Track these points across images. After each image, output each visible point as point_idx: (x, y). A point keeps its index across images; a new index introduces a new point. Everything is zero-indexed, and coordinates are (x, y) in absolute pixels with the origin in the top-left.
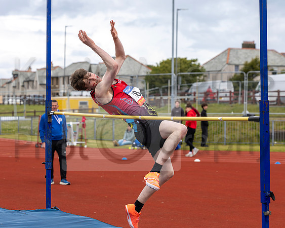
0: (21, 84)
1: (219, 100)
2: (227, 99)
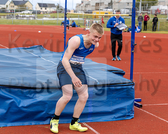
0: (84, 6)
1: (161, 13)
2: (165, 13)
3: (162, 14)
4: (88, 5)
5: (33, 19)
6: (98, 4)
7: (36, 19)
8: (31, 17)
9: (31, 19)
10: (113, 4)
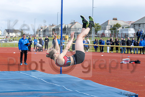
0: (43, 31)
2: (109, 36)
3: (107, 37)
4: (46, 31)
5: (5, 42)
6: (54, 30)
7: (8, 42)
8: (3, 40)
9: (3, 42)
10: (67, 30)
